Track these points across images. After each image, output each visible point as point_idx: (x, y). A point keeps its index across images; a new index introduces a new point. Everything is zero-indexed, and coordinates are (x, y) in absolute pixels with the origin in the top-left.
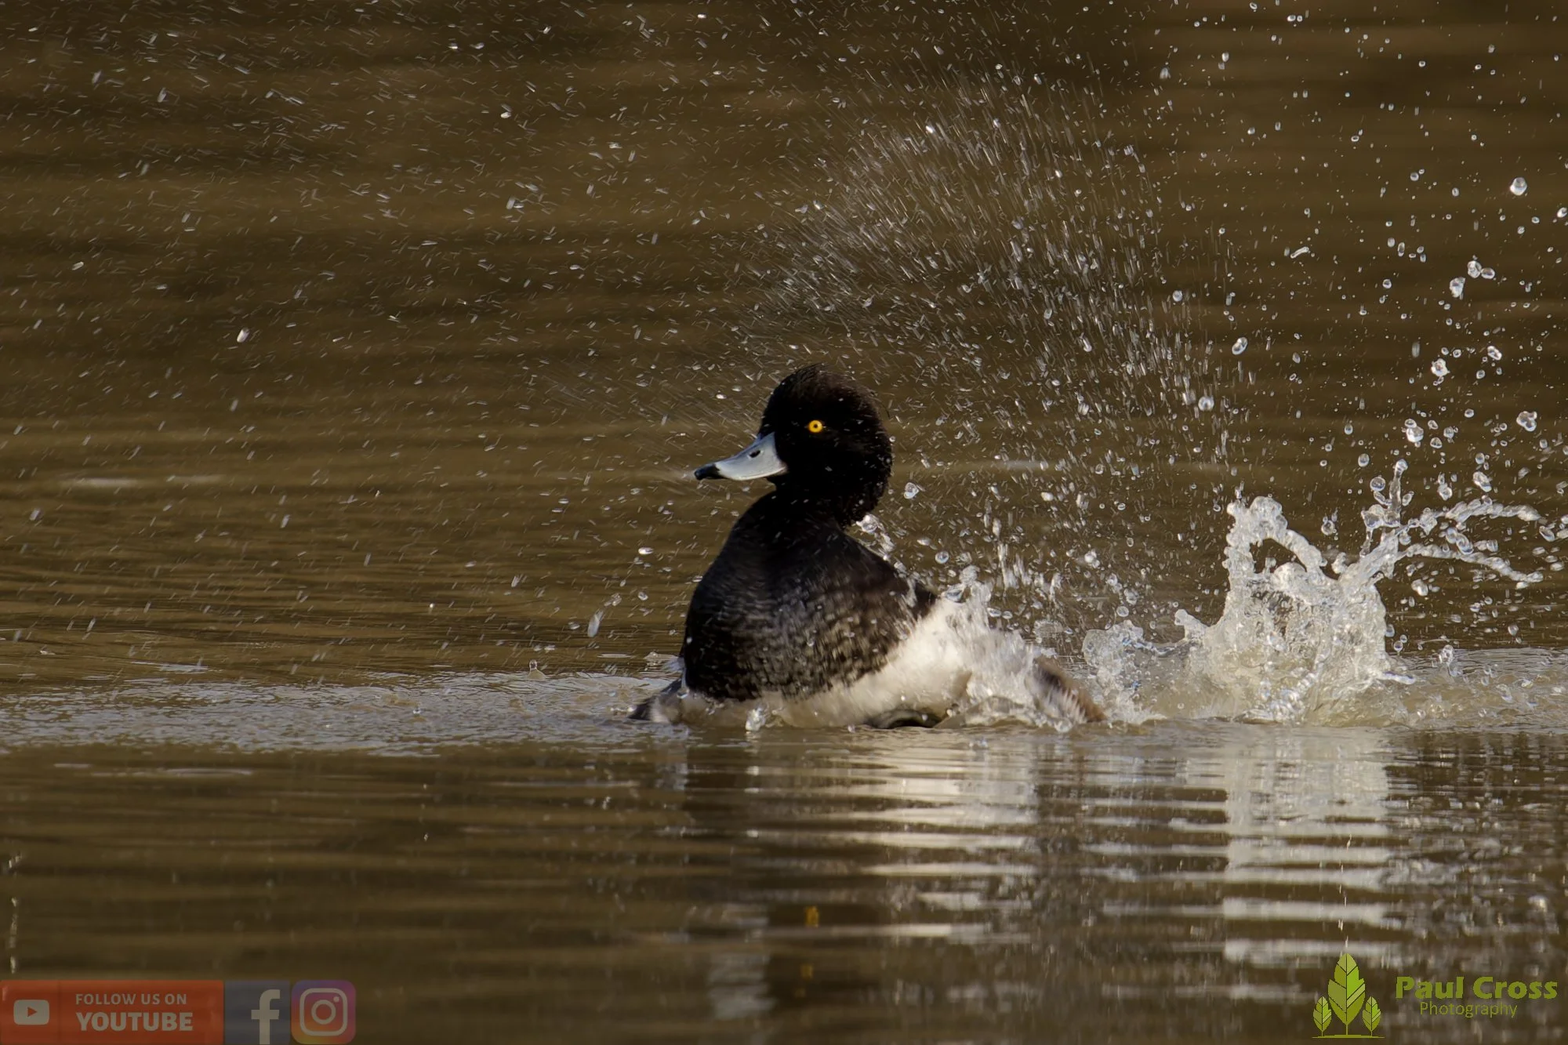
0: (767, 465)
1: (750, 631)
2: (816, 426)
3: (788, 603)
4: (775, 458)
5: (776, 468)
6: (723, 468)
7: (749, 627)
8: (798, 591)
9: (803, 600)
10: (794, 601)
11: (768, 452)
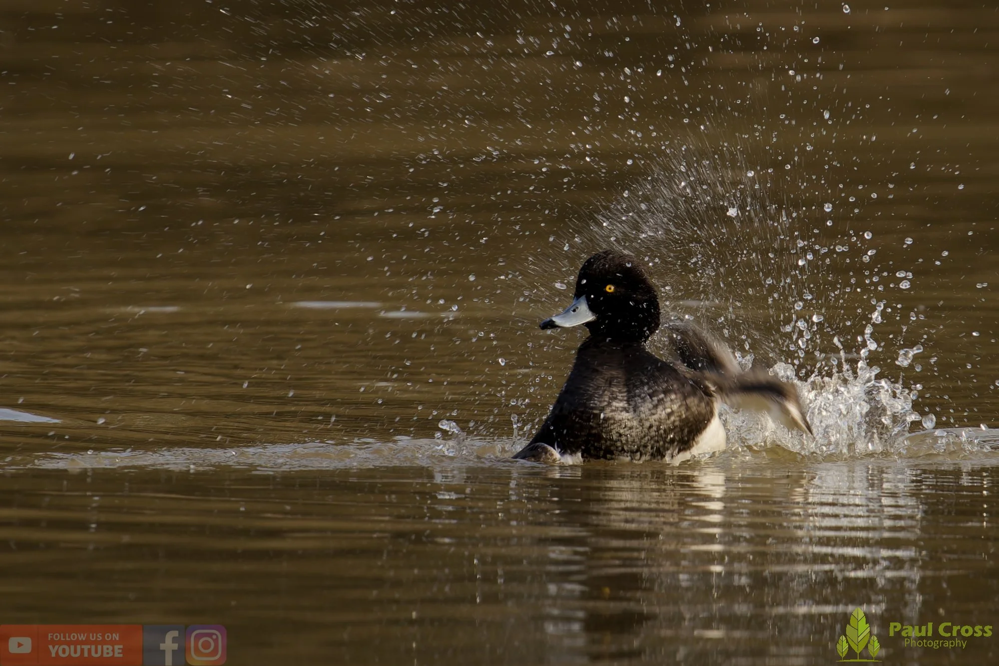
0: (584, 315)
1: (613, 413)
2: (610, 289)
3: (639, 396)
4: (588, 310)
5: (590, 317)
6: (558, 321)
7: (612, 411)
8: (646, 388)
9: (649, 395)
10: (643, 395)
11: (583, 307)
